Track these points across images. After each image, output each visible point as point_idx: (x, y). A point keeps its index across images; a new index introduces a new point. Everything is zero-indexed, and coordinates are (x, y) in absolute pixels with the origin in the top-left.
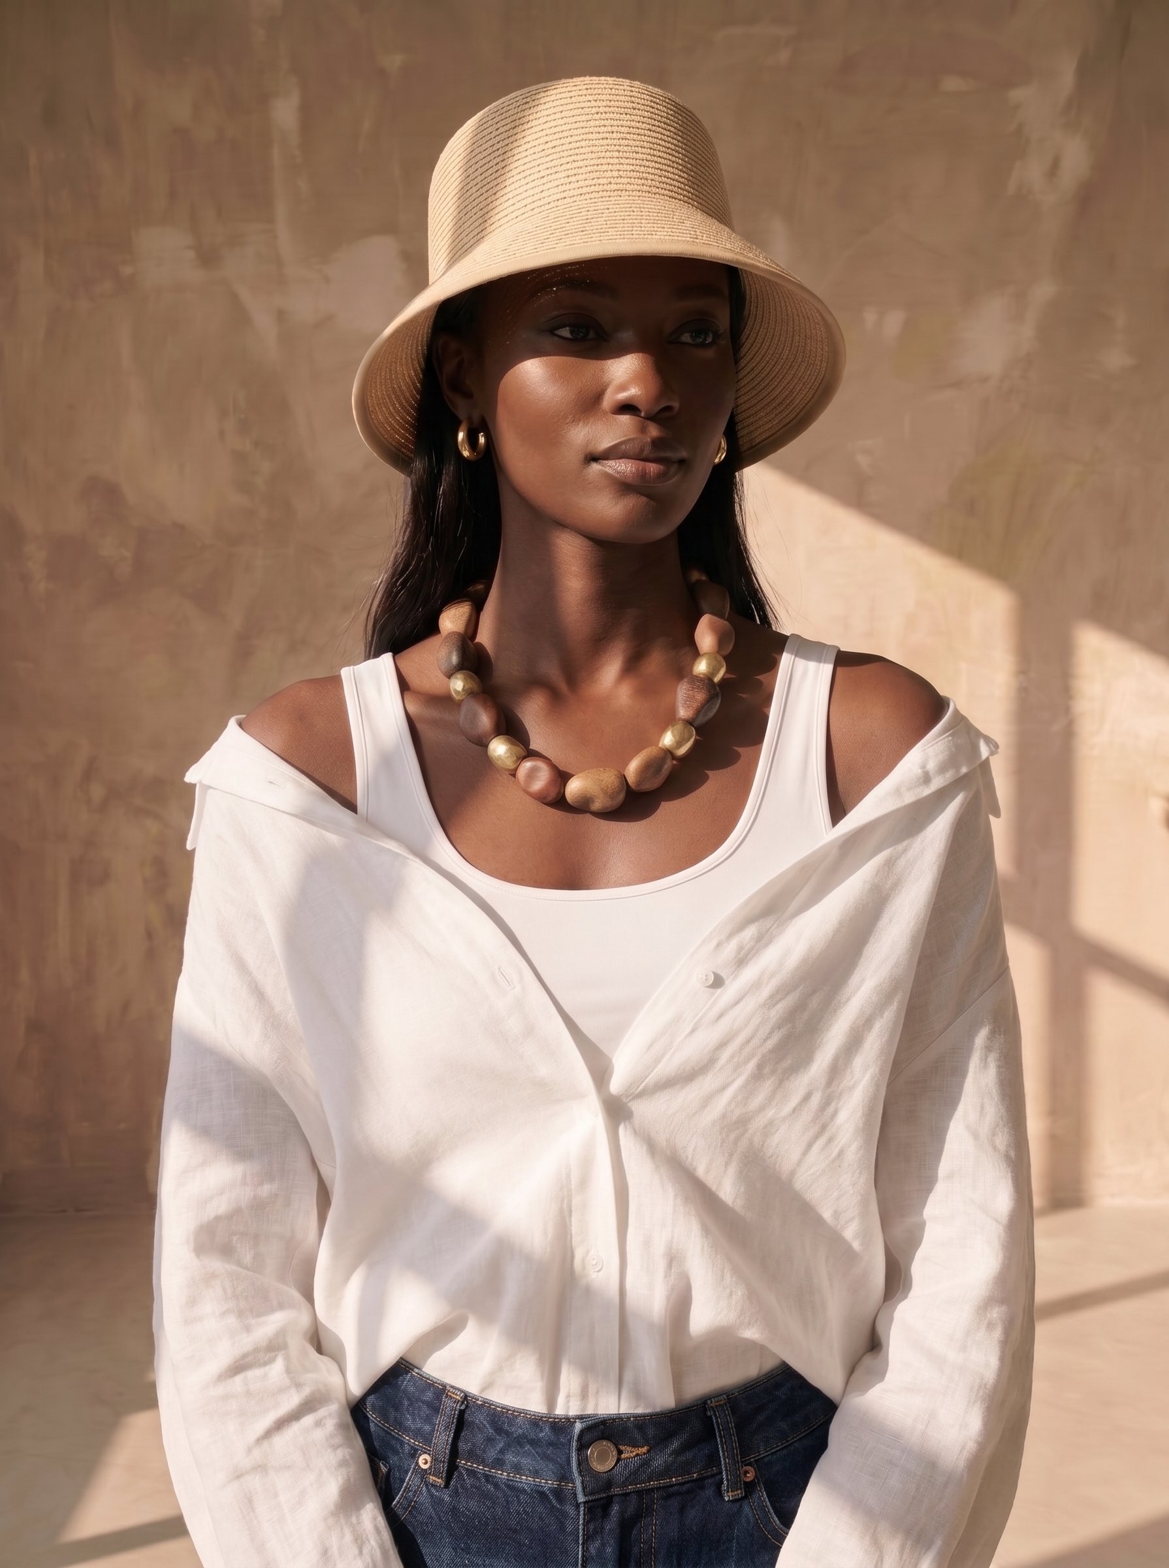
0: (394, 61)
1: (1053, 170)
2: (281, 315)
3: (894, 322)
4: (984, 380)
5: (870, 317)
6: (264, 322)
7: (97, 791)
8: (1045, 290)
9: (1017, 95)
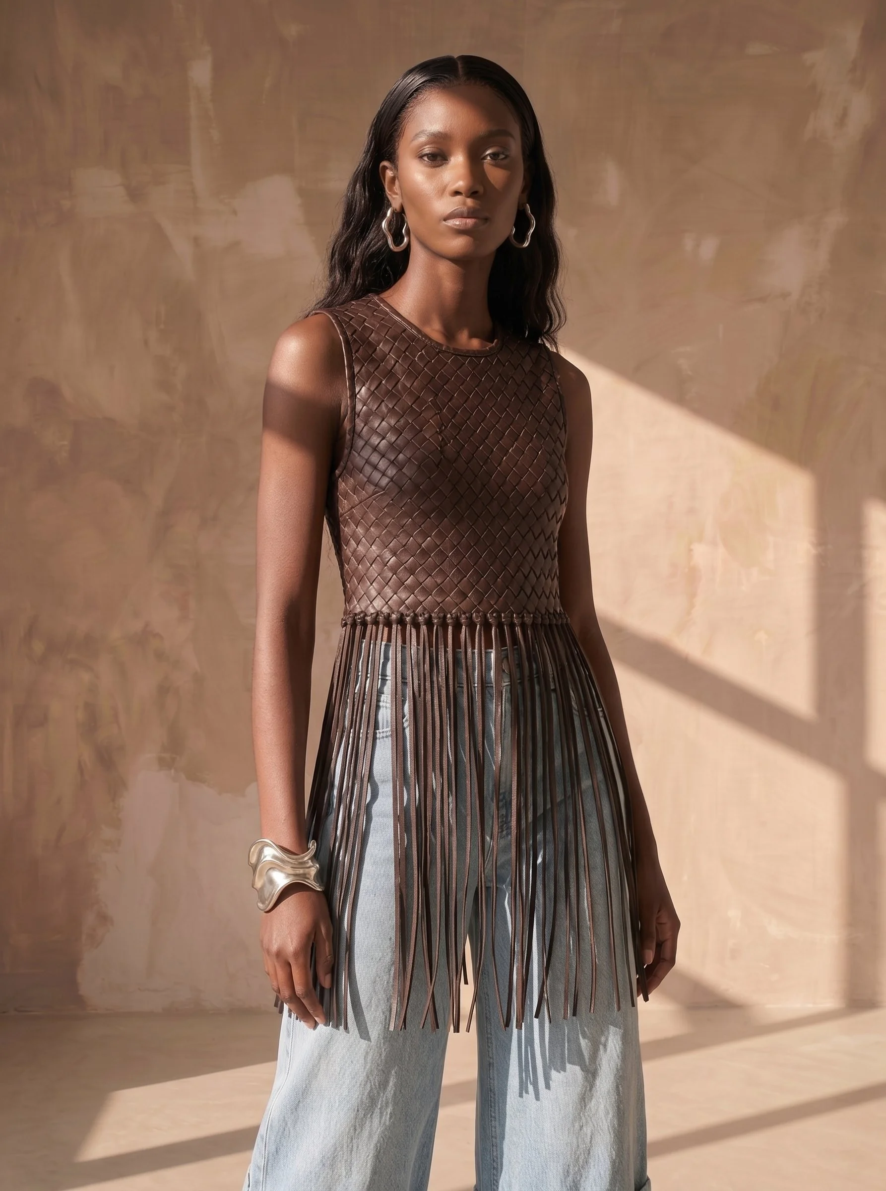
0: (292, 30)
1: (842, 120)
2: (196, 241)
3: (708, 248)
4: (785, 295)
5: (688, 243)
6: (182, 248)
7: (38, 647)
8: (836, 220)
9: (809, 57)
